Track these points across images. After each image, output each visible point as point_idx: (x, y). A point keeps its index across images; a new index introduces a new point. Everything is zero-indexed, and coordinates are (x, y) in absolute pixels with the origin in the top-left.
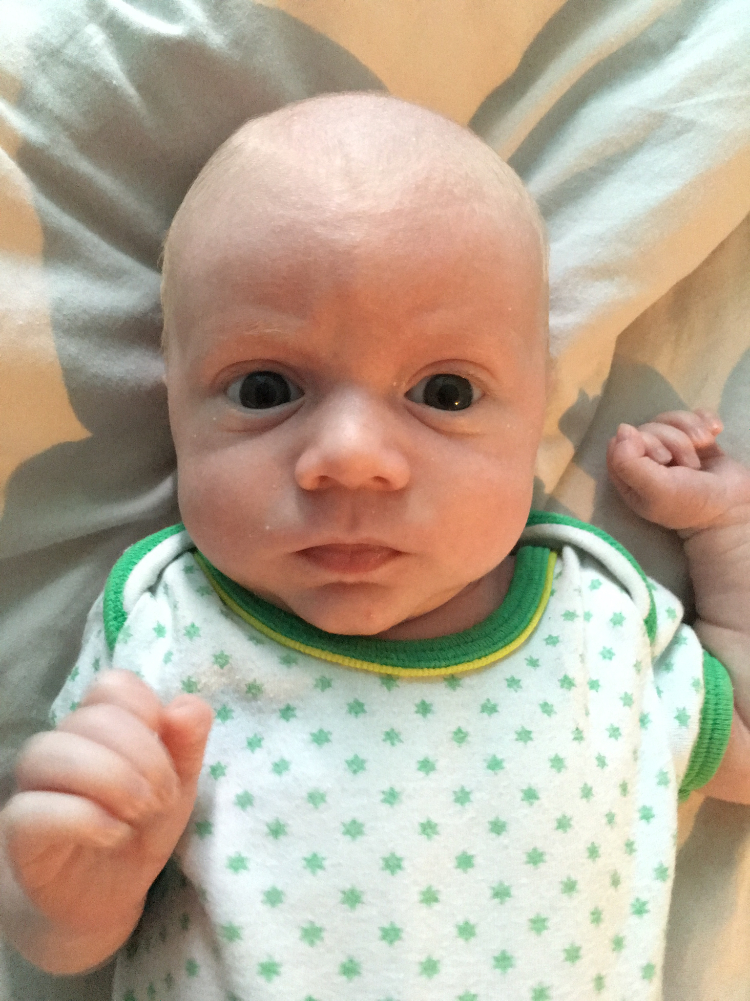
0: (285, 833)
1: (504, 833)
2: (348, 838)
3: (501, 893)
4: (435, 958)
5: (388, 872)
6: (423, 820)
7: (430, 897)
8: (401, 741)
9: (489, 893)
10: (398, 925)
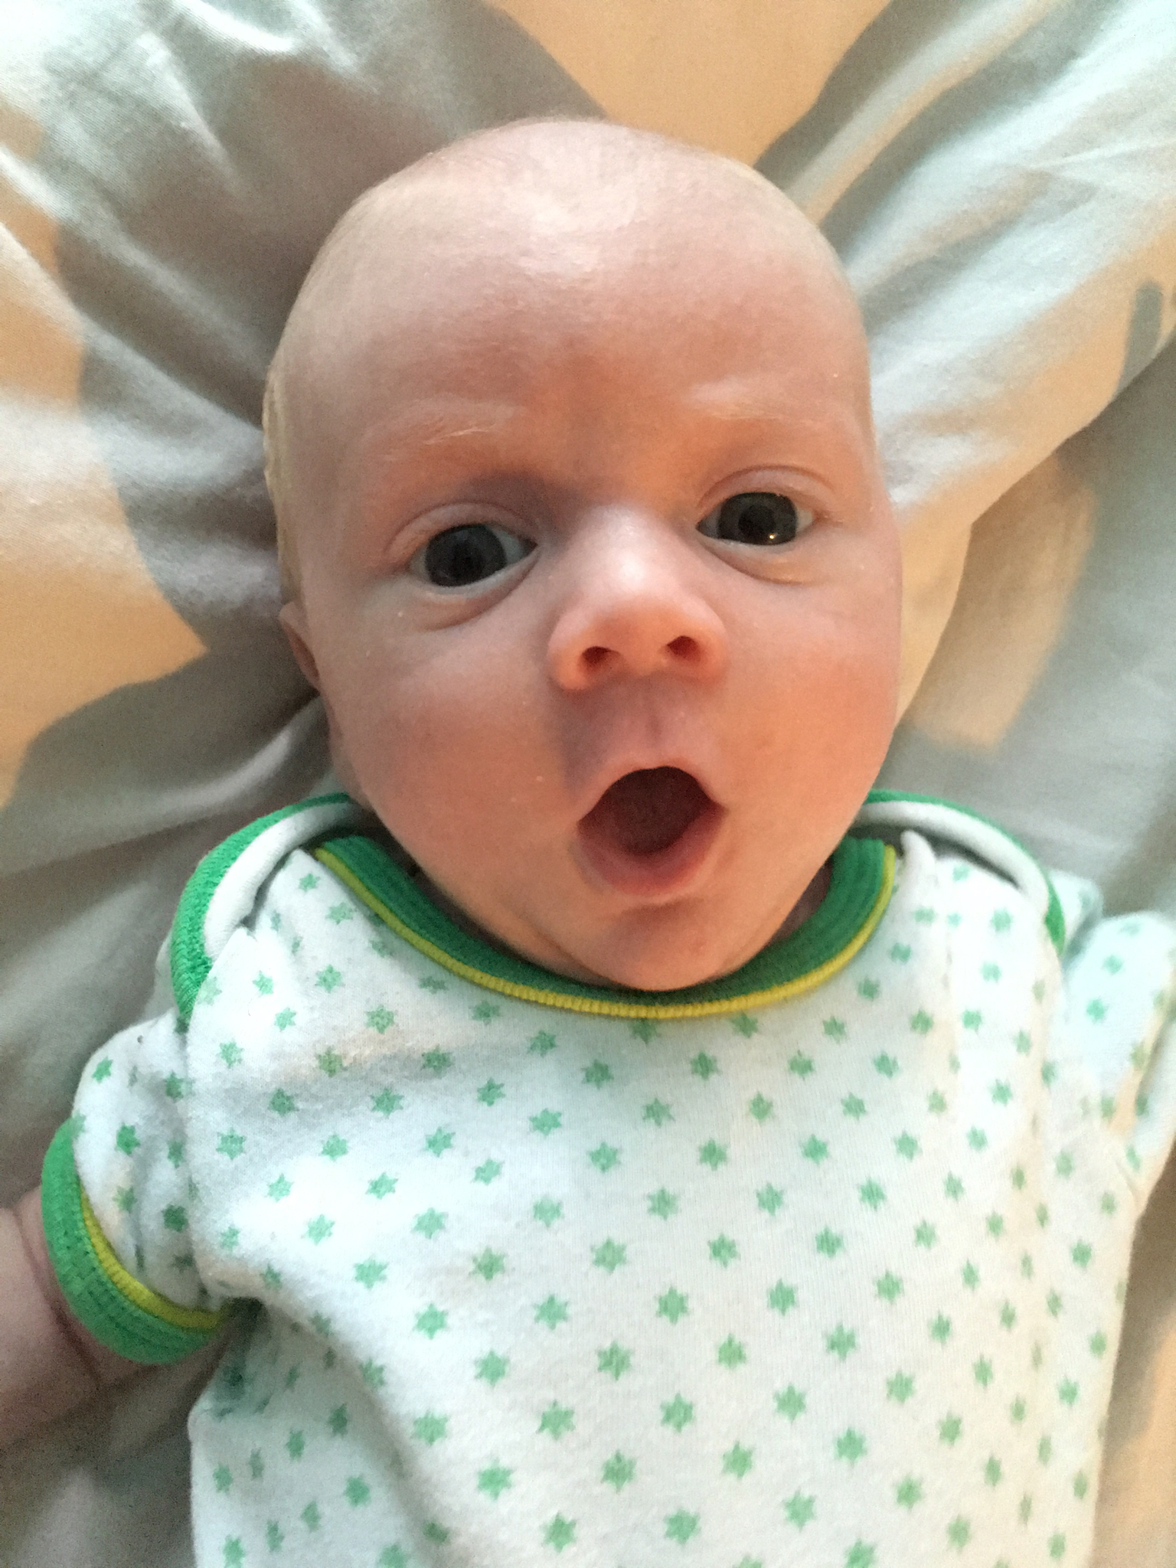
0: (502, 1269)
1: (839, 1252)
2: (602, 1270)
3: (841, 1343)
4: (745, 1446)
5: (666, 1319)
6: (715, 1237)
7: (732, 1354)
8: (670, 1117)
9: (821, 1344)
10: (687, 1398)
